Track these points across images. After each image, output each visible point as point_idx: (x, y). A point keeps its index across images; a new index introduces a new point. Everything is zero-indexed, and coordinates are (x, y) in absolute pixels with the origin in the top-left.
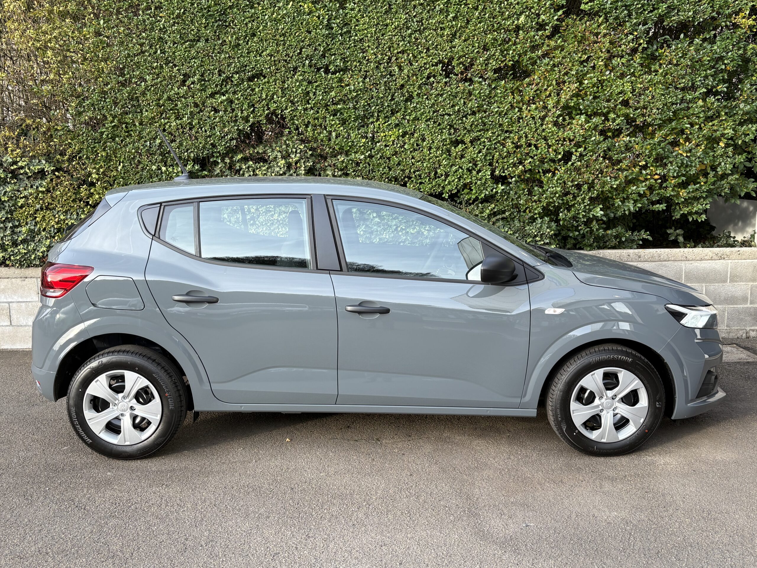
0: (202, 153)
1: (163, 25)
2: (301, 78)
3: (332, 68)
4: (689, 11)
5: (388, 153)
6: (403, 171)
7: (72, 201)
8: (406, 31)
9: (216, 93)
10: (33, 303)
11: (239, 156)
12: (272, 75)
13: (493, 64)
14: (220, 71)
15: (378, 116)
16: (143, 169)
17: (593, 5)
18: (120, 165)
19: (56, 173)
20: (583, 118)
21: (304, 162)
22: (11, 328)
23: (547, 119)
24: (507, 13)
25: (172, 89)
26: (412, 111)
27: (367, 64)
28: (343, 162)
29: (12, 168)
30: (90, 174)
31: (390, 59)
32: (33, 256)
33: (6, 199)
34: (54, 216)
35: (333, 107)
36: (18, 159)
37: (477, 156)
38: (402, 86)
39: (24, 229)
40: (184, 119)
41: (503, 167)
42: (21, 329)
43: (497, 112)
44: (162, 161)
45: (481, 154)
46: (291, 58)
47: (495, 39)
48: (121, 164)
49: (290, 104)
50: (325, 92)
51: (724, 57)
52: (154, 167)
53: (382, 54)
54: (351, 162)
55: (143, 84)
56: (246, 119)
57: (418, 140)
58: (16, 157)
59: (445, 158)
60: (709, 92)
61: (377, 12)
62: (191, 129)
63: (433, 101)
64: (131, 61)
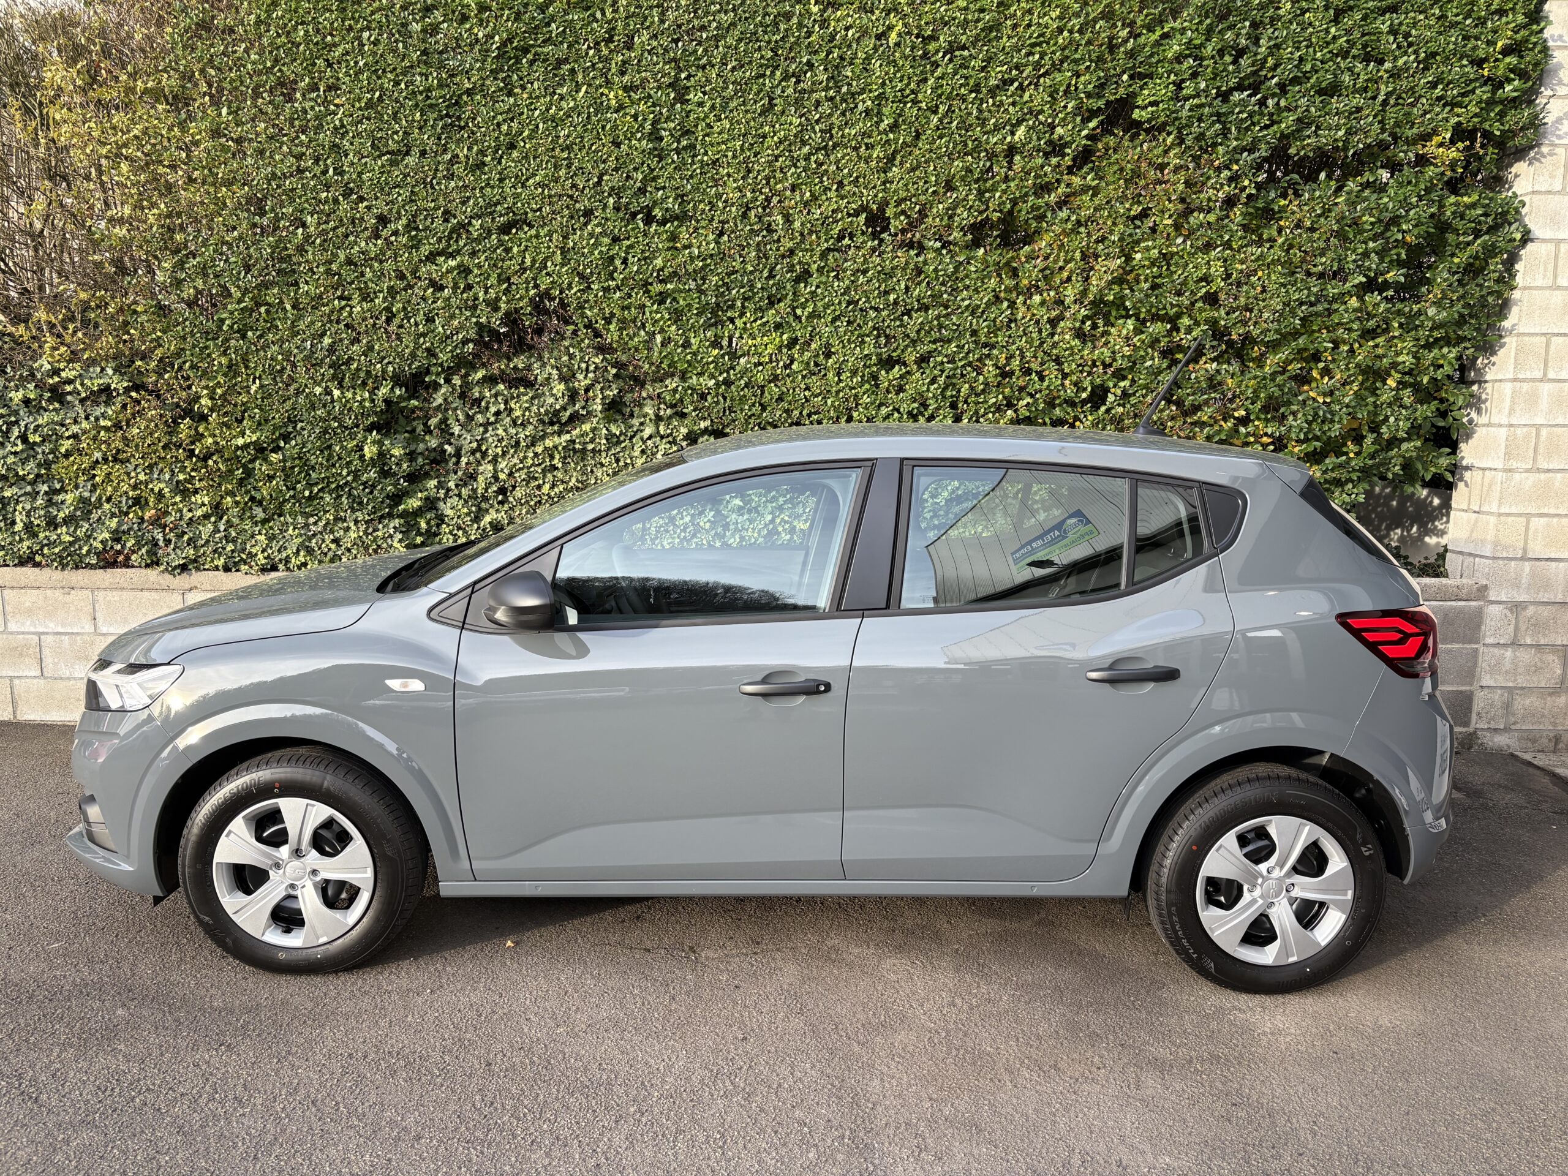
0: (410, 366)
1: (341, 120)
2: (598, 230)
3: (657, 213)
4: (1338, 128)
5: (760, 378)
6: (788, 412)
7: (163, 448)
8: (800, 149)
9: (440, 254)
10: (86, 637)
11: (480, 374)
12: (545, 224)
13: (963, 216)
14: (446, 212)
15: (743, 307)
16: (298, 393)
17: (1157, 111)
18: (254, 382)
19: (133, 394)
20: (1130, 324)
21: (602, 389)
22: (42, 681)
23: (1062, 324)
24: (993, 121)
25: (356, 243)
26: (807, 301)
27: (725, 208)
28: (675, 390)
29: (51, 381)
30: (197, 398)
31: (768, 200)
32: (85, 549)
33: (38, 439)
34: (128, 474)
35: (657, 288)
36: (62, 365)
37: (928, 390)
38: (792, 252)
39: (69, 498)
40: (377, 301)
41: (976, 412)
42: (61, 684)
43: (968, 307)
44: (334, 377)
45: (936, 386)
46: (582, 192)
47: (969, 170)
48: (257, 381)
49: (577, 279)
50: (645, 259)
51: (1401, 217)
52: (318, 390)
53: (753, 191)
54: (690, 392)
55: (300, 231)
56: (494, 305)
57: (817, 356)
58: (59, 361)
59: (868, 390)
60: (1370, 286)
61: (747, 111)
62: (389, 321)
63: (847, 282)
64: (279, 187)
